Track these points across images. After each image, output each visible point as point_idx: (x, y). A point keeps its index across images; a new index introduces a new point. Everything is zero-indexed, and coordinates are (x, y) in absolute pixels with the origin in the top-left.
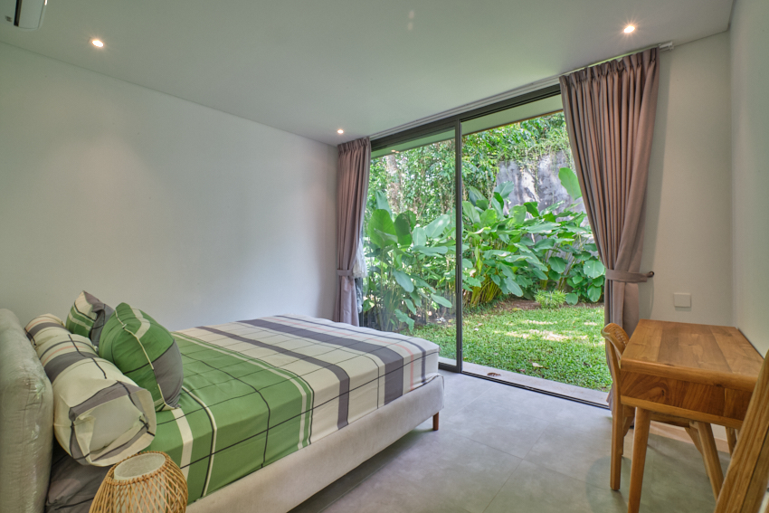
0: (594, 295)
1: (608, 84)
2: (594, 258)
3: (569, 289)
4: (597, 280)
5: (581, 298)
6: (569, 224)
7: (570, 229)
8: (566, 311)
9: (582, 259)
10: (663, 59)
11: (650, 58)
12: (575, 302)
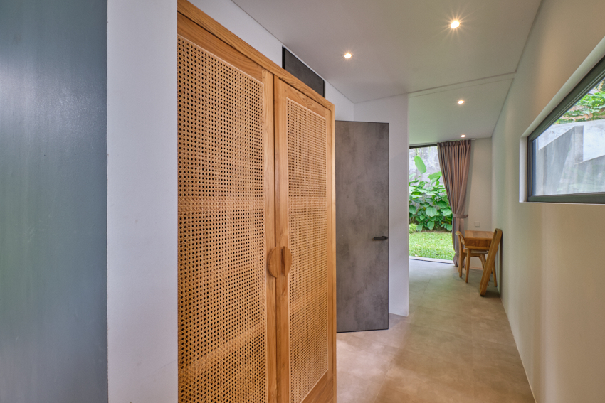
0: (431, 226)
1: (455, 149)
2: (430, 206)
3: (417, 223)
4: (433, 217)
5: (424, 227)
6: (419, 187)
7: (420, 190)
8: (417, 234)
9: (426, 206)
10: (472, 143)
11: (468, 142)
12: (421, 229)
